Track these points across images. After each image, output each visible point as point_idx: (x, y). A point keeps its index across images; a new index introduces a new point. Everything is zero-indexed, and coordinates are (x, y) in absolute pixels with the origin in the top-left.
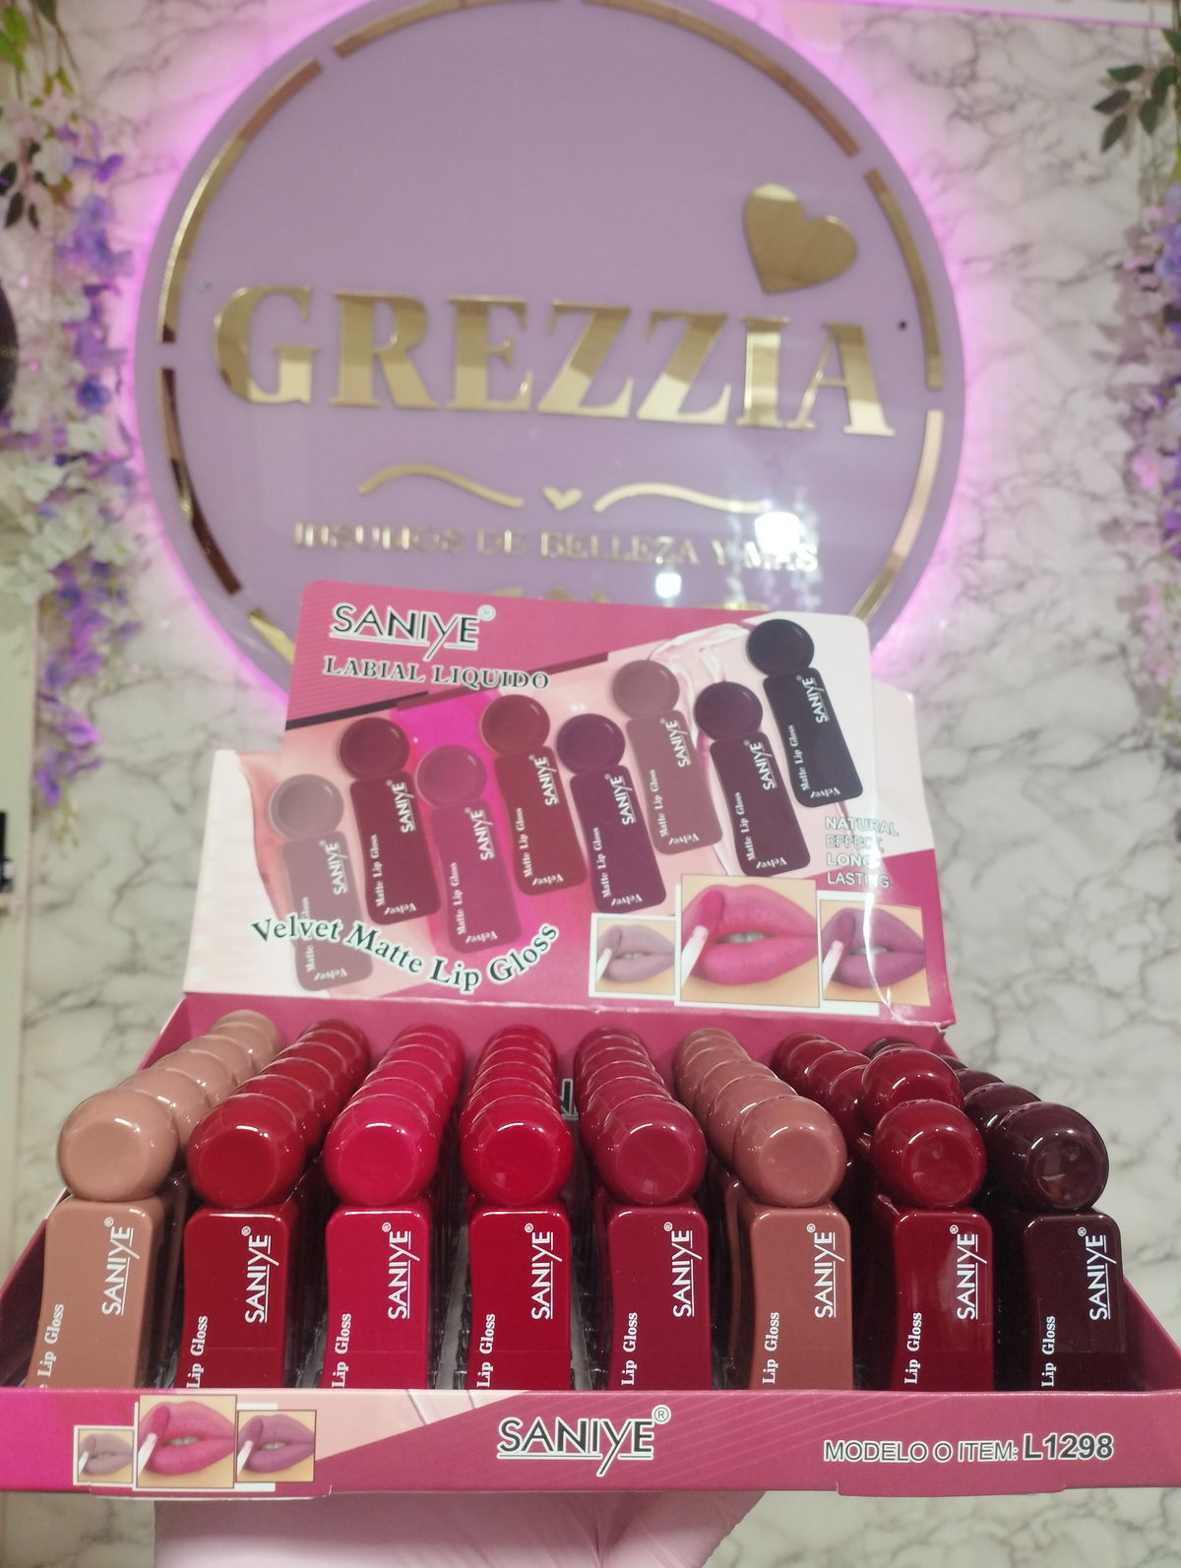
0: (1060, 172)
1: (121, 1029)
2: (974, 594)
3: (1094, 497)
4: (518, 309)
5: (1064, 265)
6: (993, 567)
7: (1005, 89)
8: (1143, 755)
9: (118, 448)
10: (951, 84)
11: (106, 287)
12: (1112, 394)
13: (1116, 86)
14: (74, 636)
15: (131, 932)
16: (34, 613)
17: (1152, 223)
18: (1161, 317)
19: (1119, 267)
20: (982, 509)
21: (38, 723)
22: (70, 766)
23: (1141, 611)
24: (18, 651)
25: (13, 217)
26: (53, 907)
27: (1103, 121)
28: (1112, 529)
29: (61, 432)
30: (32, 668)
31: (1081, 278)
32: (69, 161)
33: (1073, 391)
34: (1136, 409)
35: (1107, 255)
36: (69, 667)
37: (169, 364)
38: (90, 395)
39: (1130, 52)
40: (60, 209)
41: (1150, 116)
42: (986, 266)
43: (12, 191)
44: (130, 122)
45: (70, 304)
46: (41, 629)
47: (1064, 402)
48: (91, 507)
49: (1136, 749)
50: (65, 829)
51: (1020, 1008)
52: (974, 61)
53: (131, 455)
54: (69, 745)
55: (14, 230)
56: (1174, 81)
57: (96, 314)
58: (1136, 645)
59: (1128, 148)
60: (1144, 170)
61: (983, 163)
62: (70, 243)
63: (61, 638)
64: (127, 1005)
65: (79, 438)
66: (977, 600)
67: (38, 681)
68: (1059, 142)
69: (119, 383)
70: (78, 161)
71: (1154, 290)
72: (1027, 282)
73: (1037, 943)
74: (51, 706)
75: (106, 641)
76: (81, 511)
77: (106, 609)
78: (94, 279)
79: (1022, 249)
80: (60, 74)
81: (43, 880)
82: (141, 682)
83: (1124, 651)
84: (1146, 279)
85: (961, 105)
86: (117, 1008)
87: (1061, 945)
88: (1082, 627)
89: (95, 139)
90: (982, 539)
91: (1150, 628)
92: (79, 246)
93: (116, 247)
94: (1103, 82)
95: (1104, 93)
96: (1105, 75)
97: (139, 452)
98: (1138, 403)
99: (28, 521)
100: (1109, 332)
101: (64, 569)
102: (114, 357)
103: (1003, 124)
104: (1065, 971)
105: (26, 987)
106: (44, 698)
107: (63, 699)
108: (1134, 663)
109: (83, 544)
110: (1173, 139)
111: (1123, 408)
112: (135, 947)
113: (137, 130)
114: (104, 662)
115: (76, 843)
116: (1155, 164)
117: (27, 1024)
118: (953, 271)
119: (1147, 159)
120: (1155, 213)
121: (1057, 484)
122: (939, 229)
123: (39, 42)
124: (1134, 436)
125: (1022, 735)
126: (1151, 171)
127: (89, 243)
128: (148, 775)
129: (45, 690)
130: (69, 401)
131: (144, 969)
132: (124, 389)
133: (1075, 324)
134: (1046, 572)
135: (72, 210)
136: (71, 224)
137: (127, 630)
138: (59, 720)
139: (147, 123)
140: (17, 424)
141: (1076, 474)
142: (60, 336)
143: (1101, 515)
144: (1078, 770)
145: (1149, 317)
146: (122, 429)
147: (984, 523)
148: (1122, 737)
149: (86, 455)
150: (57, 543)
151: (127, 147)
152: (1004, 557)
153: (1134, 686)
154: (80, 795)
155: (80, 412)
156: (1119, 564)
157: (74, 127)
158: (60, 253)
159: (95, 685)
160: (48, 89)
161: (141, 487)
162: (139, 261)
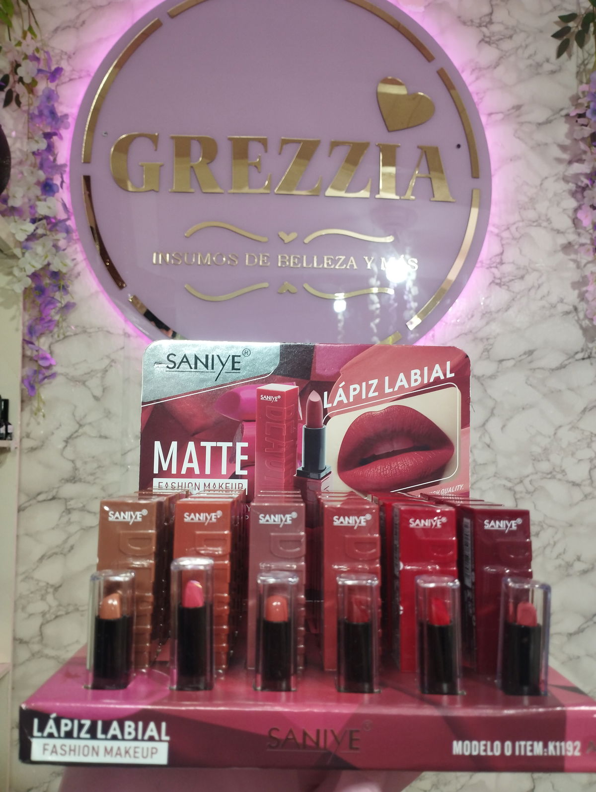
0: (536, 68)
1: (69, 511)
2: (498, 282)
3: (558, 232)
4: (264, 142)
5: (540, 115)
6: (507, 268)
7: (507, 28)
8: (587, 362)
9: (62, 216)
10: (480, 26)
11: (55, 134)
12: (566, 179)
13: (564, 25)
14: (41, 312)
15: (73, 461)
16: (21, 299)
17: (583, 92)
18: (589, 139)
19: (567, 115)
20: (502, 239)
21: (24, 356)
22: (41, 377)
23: (584, 289)
24: (13, 318)
25: (7, 102)
26: (33, 449)
27: (557, 43)
28: (568, 247)
29: (33, 207)
30: (21, 327)
31: (548, 122)
32: (36, 71)
33: (546, 178)
34: (578, 186)
35: (562, 110)
36: (39, 327)
37: (87, 174)
38: (47, 188)
39: (570, 8)
40: (31, 96)
41: (581, 40)
42: (500, 116)
43: (7, 89)
44: (66, 53)
45: (37, 142)
46: (25, 309)
47: (541, 184)
48: (50, 244)
49: (583, 359)
50: (39, 410)
51: (528, 492)
52: (491, 14)
53: (68, 219)
54: (40, 366)
55: (8, 108)
56: (593, 21)
57: (50, 148)
58: (582, 306)
59: (570, 56)
60: (579, 66)
61: (497, 65)
62: (36, 112)
63: (35, 313)
64: (72, 499)
65: (42, 209)
66: (499, 285)
67: (24, 335)
68: (535, 53)
69: (62, 182)
70: (40, 71)
71: (586, 126)
72: (522, 124)
73: (536, 459)
74: (30, 345)
75: (57, 313)
76: (44, 246)
77: (57, 295)
78: (48, 130)
79: (518, 107)
80: (30, 29)
81: (28, 436)
82: (76, 334)
83: (576, 309)
84: (581, 121)
85: (484, 36)
86: (66, 500)
87: (549, 460)
88: (554, 299)
89: (49, 60)
90: (502, 253)
91: (589, 296)
92: (41, 114)
93: (59, 114)
94: (556, 23)
95: (557, 28)
96: (558, 19)
97: (73, 218)
98: (580, 184)
99: (18, 251)
100: (563, 148)
101: (35, 276)
102: (59, 169)
103: (507, 45)
104: (551, 473)
105: (20, 490)
106: (27, 342)
107: (36, 343)
108: (581, 315)
109: (46, 263)
110: (593, 51)
111: (572, 186)
112: (75, 469)
113: (70, 57)
114: (57, 324)
115: (44, 416)
116: (584, 63)
117: (20, 509)
118: (484, 119)
119: (580, 62)
120: (585, 87)
121: (539, 225)
122: (476, 99)
123: (19, 14)
124: (578, 201)
125: (525, 353)
126: (582, 67)
127: (46, 112)
128: (81, 381)
129: (27, 338)
130: (38, 191)
131: (80, 480)
132: (64, 185)
133: (546, 144)
134: (535, 270)
135: (38, 97)
136: (37, 103)
137: (69, 307)
138: (35, 353)
139: (74, 54)
140: (11, 203)
141: (548, 220)
142: (32, 158)
143: (562, 240)
144: (553, 370)
145: (583, 139)
146: (64, 205)
147: (502, 245)
148: (577, 353)
149: (46, 218)
150: (32, 262)
151: (64, 64)
152: (513, 263)
153: (581, 327)
154: (47, 392)
155: (44, 197)
156: (572, 265)
157: (37, 55)
158: (31, 117)
159: (52, 336)
160: (24, 36)
161: (75, 236)
162: (71, 121)
